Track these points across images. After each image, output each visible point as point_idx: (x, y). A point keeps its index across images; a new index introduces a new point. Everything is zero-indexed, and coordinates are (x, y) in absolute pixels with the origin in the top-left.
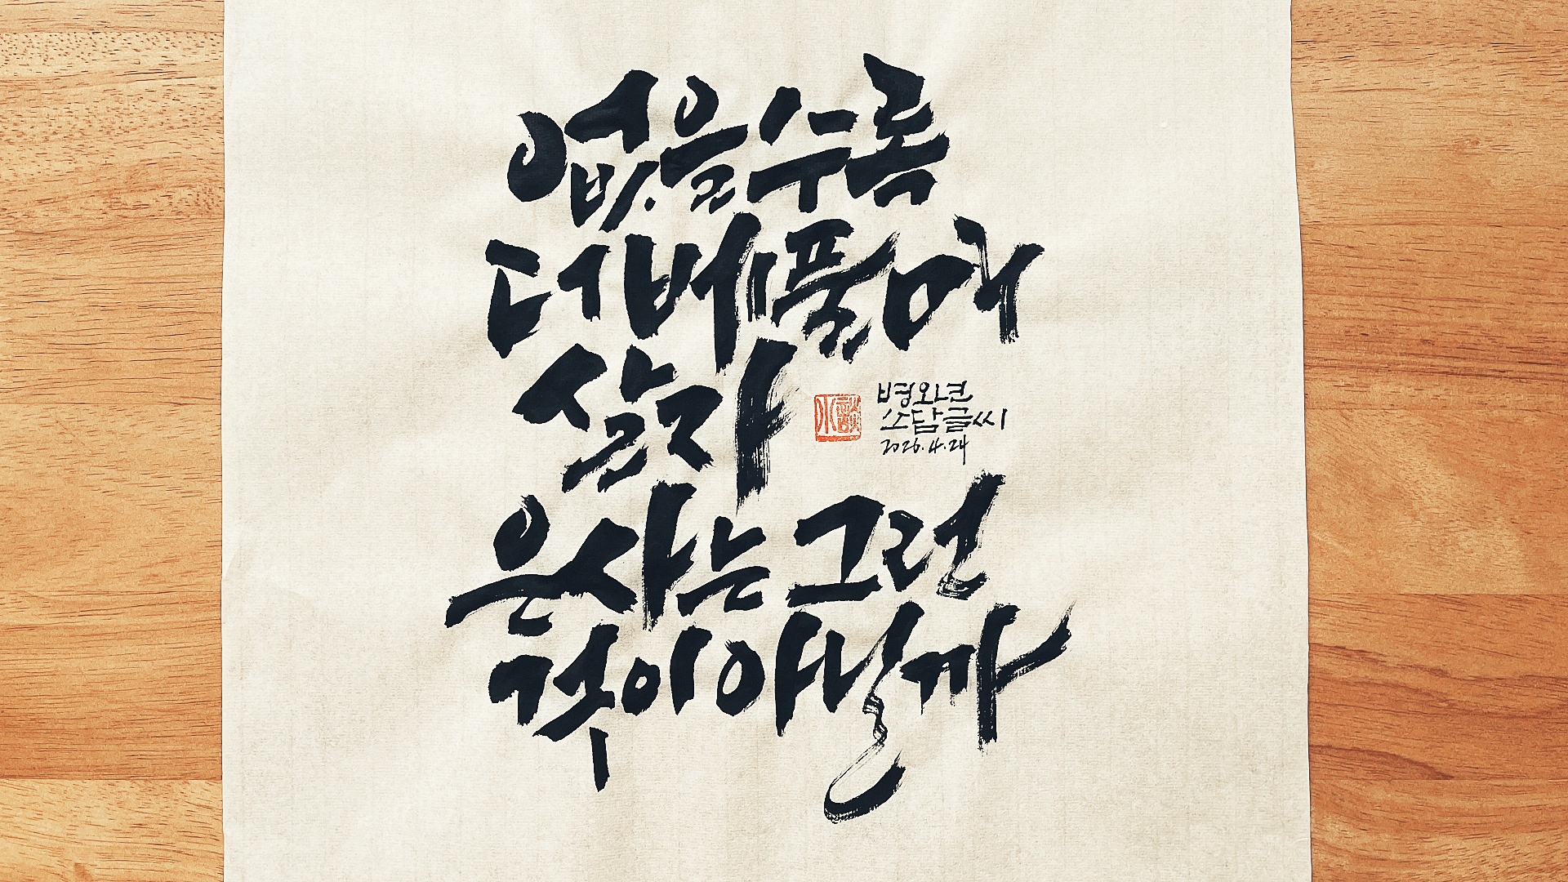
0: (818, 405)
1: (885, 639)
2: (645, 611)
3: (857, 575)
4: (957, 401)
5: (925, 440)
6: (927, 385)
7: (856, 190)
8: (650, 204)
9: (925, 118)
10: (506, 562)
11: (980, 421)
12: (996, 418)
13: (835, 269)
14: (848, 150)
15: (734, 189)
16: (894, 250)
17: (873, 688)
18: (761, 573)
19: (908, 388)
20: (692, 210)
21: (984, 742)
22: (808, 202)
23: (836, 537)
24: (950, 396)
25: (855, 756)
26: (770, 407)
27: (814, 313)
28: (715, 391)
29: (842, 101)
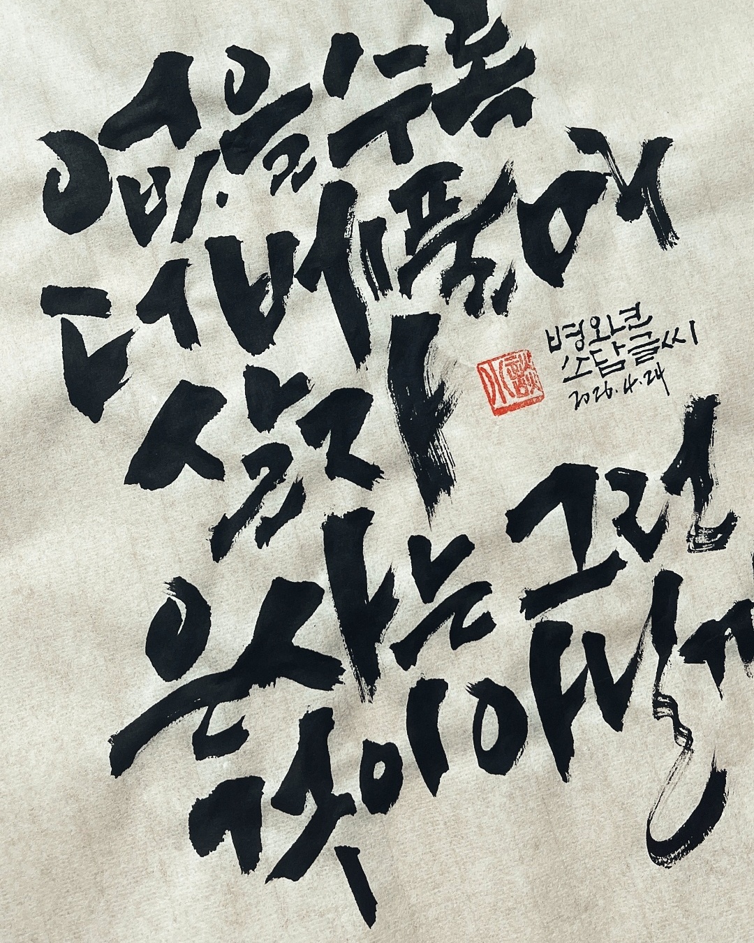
0: (484, 374)
1: (650, 623)
2: (358, 678)
3: (594, 558)
4: (636, 327)
5: (616, 380)
6: (598, 319)
7: (451, 126)
8: (222, 199)
9: (500, 35)
11: (669, 342)
12: (685, 333)
13: (456, 217)
14: (428, 87)
15: (314, 159)
16: (513, 181)
17: (657, 685)
18: (480, 590)
19: (577, 328)
20: (273, 193)
22: (402, 152)
23: (555, 520)
24: (627, 324)
25: (663, 775)
26: (431, 391)
27: (447, 272)
28: (361, 390)
29: (405, 36)
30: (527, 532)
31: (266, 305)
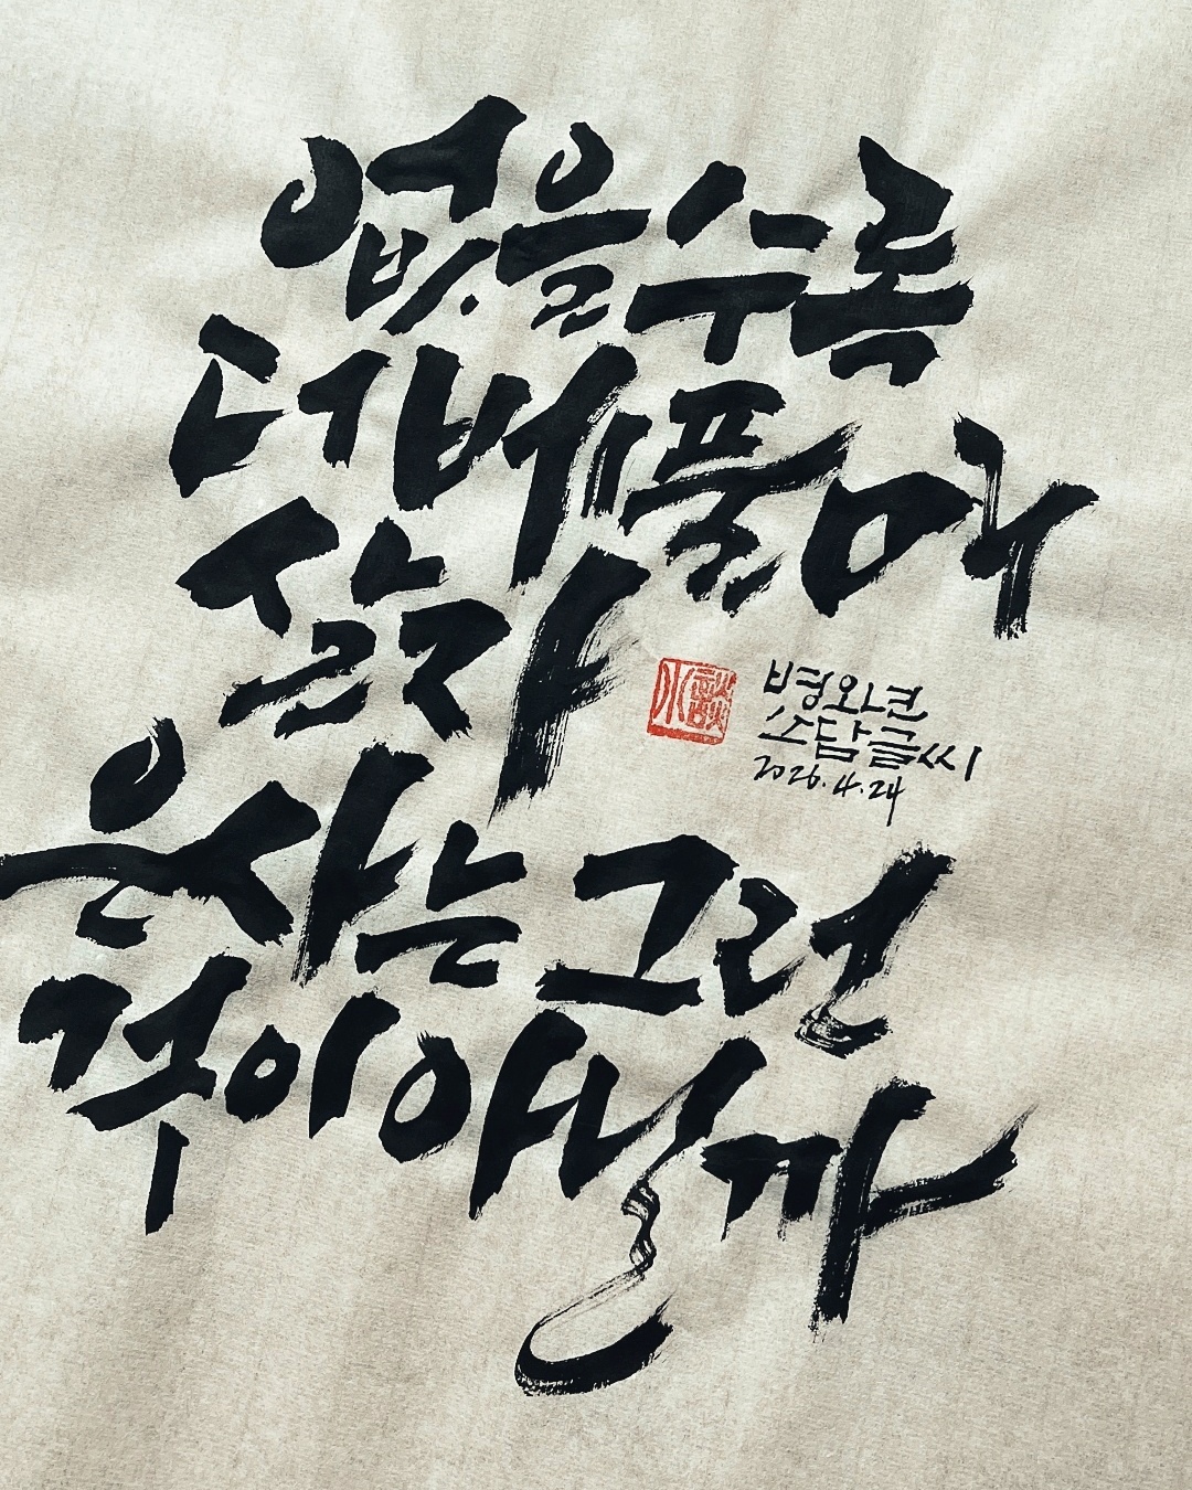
0: (664, 674)
1: (688, 1092)
2: (301, 949)
3: (664, 971)
4: (899, 717)
5: (831, 770)
6: (854, 681)
7: (803, 344)
8: (469, 305)
9: (941, 253)
10: (104, 816)
12: (960, 758)
13: (741, 462)
14: (804, 280)
15: (607, 306)
16: (845, 452)
17: (649, 1172)
18: (505, 930)
19: (819, 679)
20: (534, 326)
21: (821, 1318)
22: (720, 348)
23: (643, 898)
24: (888, 708)
25: (591, 1284)
26: (585, 660)
27: (691, 525)
28: (501, 616)
29: (810, 202)
30: (599, 894)
31: (448, 457)
